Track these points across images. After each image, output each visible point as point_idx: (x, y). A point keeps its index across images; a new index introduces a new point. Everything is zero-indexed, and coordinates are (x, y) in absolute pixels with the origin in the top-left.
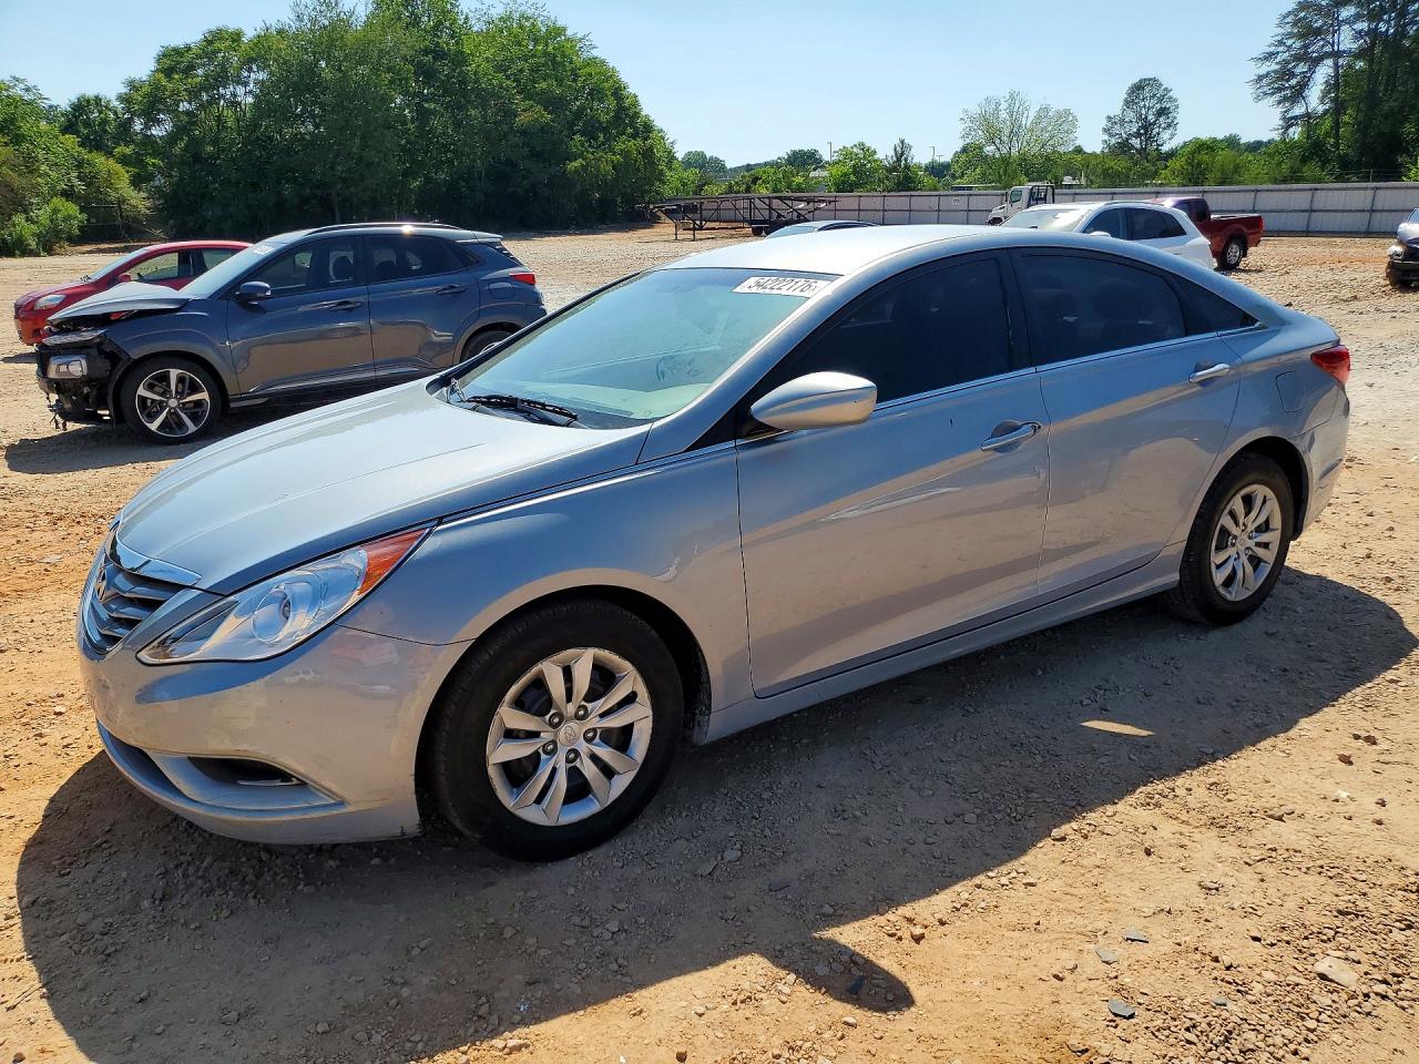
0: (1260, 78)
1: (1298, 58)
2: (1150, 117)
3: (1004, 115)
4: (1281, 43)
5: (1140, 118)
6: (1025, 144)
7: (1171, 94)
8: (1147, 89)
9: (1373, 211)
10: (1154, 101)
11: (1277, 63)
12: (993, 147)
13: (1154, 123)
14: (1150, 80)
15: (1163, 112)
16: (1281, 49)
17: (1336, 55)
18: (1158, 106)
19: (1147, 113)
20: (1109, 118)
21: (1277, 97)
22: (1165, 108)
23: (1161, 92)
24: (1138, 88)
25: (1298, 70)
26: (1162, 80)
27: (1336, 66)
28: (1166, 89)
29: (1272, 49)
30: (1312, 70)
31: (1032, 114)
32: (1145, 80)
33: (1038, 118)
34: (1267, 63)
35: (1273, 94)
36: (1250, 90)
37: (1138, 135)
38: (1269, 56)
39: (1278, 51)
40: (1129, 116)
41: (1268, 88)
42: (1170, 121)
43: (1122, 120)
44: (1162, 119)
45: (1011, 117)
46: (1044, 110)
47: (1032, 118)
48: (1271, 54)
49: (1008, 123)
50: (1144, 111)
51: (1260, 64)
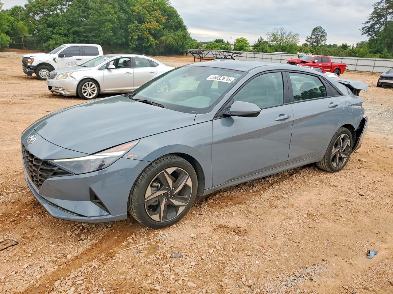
0: (363, 28)
1: (376, 23)
2: (319, 37)
3: (279, 33)
4: (371, 18)
6: (284, 42)
7: (325, 31)
8: (318, 30)
12: (275, 42)
13: (320, 39)
14: (320, 27)
18: (321, 34)
20: (307, 37)
22: (323, 35)
23: (322, 31)
24: (315, 30)
29: (369, 20)
32: (318, 27)
33: (289, 35)
34: (367, 24)
35: (366, 33)
36: (360, 32)
37: (315, 42)
38: (367, 22)
39: (370, 21)
40: (313, 37)
41: (365, 31)
42: (324, 38)
43: (311, 38)
44: (322, 38)
45: (281, 34)
46: (290, 33)
47: (287, 35)
48: (368, 22)
49: (280, 36)
50: (317, 36)
51: (365, 24)
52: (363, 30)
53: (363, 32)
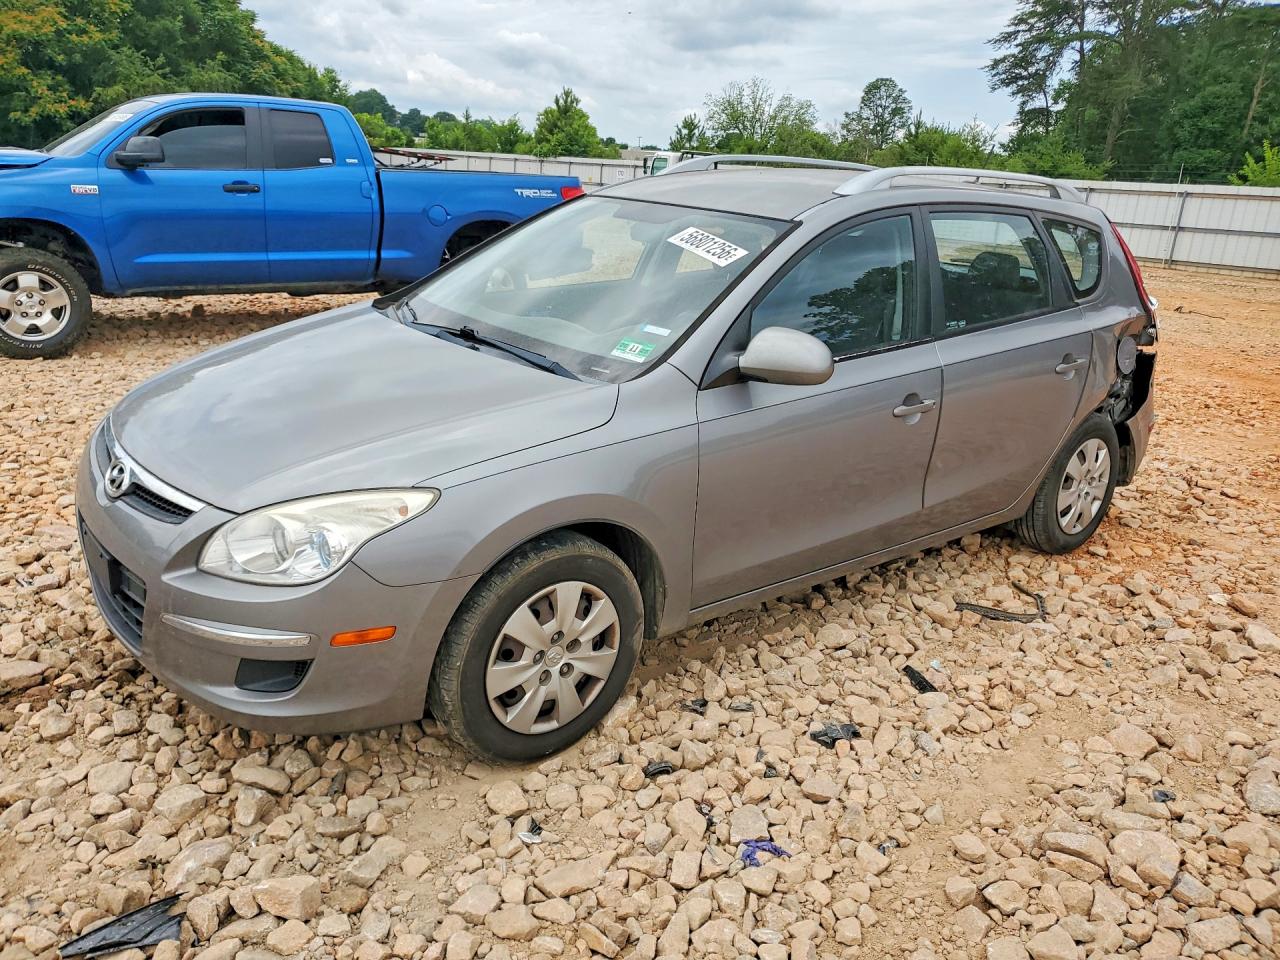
0: (996, 63)
1: (1041, 40)
2: (886, 116)
3: (747, 101)
4: (1021, 21)
5: (876, 116)
6: (768, 130)
7: (905, 95)
8: (883, 89)
9: (1182, 229)
10: (890, 100)
11: (1017, 46)
13: (889, 122)
14: (887, 80)
15: (897, 112)
16: (1023, 27)
17: (1083, 37)
18: (893, 106)
19: (884, 111)
20: (847, 115)
21: (1013, 87)
22: (900, 108)
23: (896, 93)
24: (873, 89)
25: (1040, 55)
26: (897, 82)
27: (1081, 51)
28: (901, 90)
29: (1012, 29)
30: (1058, 53)
31: (775, 103)
32: (882, 80)
33: (781, 108)
34: (1007, 45)
35: (1008, 85)
36: (986, 78)
37: (874, 132)
38: (1008, 37)
39: (1019, 31)
40: (866, 113)
41: (1004, 76)
42: (903, 120)
43: (860, 117)
44: (897, 118)
45: (754, 103)
46: (787, 99)
47: (774, 106)
48: (1010, 35)
49: (751, 109)
50: (880, 110)
51: (997, 45)
52: (994, 72)
53: (996, 78)
